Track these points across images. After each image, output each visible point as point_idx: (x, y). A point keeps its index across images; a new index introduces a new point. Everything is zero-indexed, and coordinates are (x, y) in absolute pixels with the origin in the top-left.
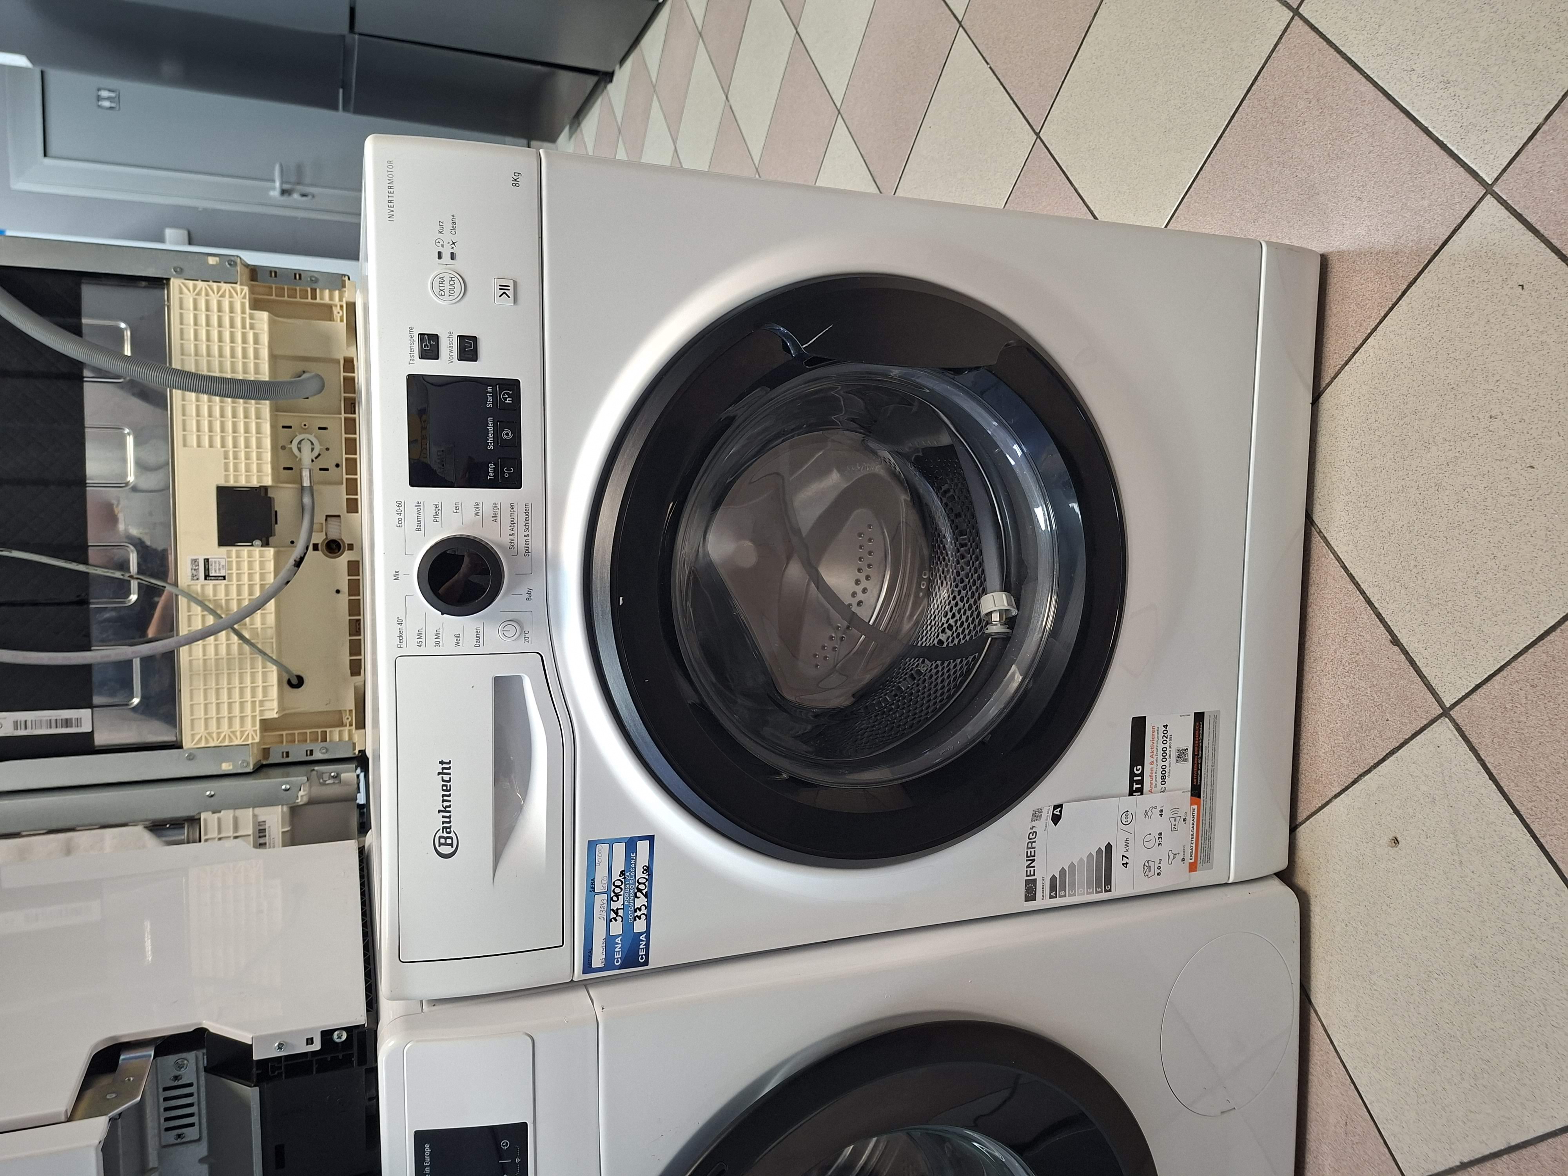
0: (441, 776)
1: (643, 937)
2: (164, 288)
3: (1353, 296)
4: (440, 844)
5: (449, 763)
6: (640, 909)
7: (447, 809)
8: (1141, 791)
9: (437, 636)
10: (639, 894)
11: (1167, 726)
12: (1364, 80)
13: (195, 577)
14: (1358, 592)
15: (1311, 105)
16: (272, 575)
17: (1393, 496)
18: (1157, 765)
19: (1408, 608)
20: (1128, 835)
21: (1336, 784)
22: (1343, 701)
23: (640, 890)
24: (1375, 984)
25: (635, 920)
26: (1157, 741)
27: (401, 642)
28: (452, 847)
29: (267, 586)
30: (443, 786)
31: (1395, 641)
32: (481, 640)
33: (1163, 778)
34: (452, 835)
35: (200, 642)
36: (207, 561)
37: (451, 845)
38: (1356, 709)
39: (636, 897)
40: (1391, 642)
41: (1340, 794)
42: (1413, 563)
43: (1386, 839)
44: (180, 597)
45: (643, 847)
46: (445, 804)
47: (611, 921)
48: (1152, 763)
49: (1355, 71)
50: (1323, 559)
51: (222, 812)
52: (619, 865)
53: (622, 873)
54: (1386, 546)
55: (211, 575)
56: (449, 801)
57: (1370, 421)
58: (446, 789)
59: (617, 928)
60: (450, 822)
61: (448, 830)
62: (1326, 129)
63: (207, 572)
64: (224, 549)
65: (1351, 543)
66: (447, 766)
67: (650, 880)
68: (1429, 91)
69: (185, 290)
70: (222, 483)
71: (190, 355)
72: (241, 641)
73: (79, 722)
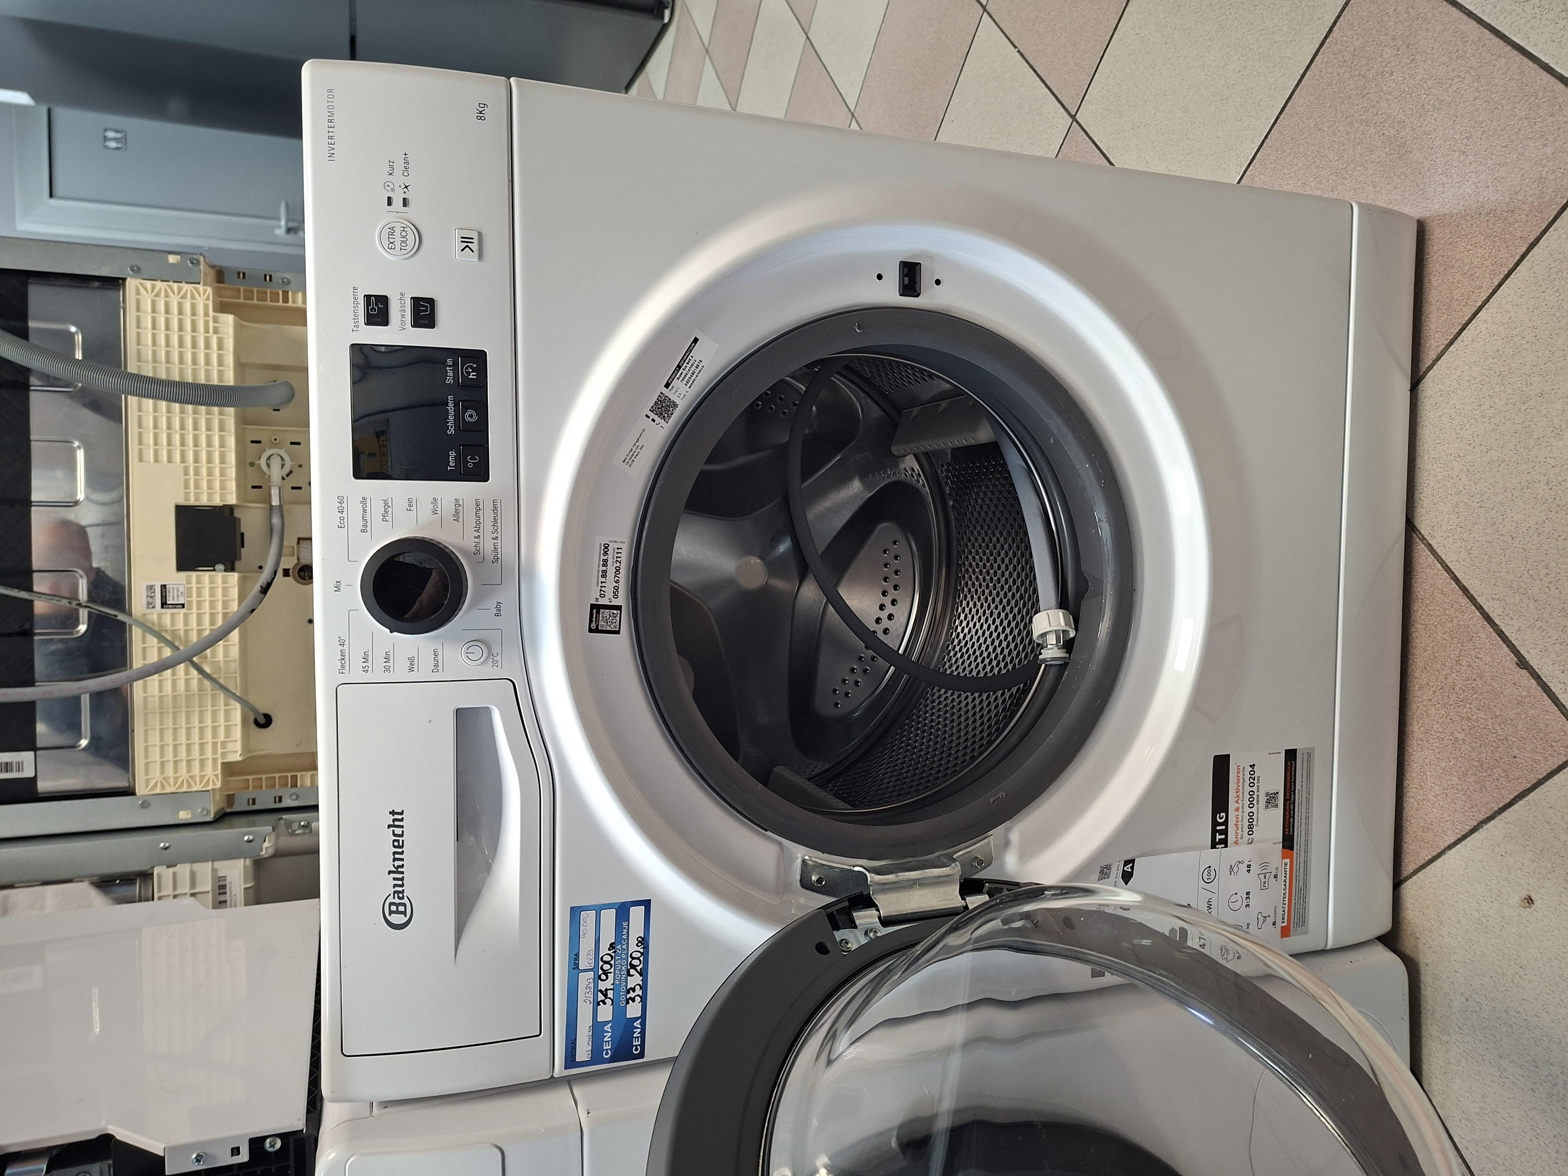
0: (391, 829)
1: (637, 1024)
2: (119, 290)
3: (1457, 264)
4: (391, 912)
5: (402, 813)
6: (634, 990)
7: (400, 870)
8: (1225, 842)
9: (387, 659)
10: (632, 971)
11: (1254, 765)
12: (1465, 17)
13: (150, 605)
14: (1473, 607)
15: (1399, 53)
16: (236, 602)
17: (1516, 493)
18: (1243, 812)
19: (1538, 624)
20: (1210, 895)
21: (1450, 832)
22: (1457, 735)
23: (633, 967)
24: (1506, 1071)
25: (628, 1003)
26: (1243, 784)
27: (343, 667)
28: (406, 916)
29: (230, 615)
30: (394, 841)
31: (1523, 664)
32: (440, 664)
33: (1251, 827)
34: (406, 901)
35: (156, 676)
36: (164, 587)
37: (404, 913)
38: (1473, 745)
39: (629, 974)
40: (1518, 664)
41: (1455, 844)
42: (1544, 571)
43: (1516, 899)
44: (133, 627)
45: (637, 914)
46: (397, 863)
47: (598, 1004)
48: (1237, 810)
49: (1454, 9)
50: (1428, 570)
51: (178, 866)
52: (608, 936)
53: (612, 946)
54: (1508, 552)
55: (168, 602)
56: (402, 860)
57: (1483, 407)
58: (398, 845)
59: (606, 1013)
60: (402, 885)
61: (401, 895)
62: (1420, 77)
63: (164, 599)
64: (183, 575)
65: (1462, 550)
66: (400, 817)
67: (645, 954)
68: (1548, 23)
69: (142, 291)
70: (182, 502)
71: (148, 362)
72: (200, 676)
73: (20, 766)
